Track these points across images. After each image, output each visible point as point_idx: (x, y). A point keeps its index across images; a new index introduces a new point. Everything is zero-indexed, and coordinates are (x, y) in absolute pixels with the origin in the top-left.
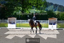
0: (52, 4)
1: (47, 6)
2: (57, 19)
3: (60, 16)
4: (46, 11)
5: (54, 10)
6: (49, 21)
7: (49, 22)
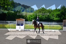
0: (19, 4)
1: (15, 6)
2: (24, 20)
3: (28, 17)
4: (13, 12)
5: (22, 11)
6: (16, 21)
7: (16, 23)
